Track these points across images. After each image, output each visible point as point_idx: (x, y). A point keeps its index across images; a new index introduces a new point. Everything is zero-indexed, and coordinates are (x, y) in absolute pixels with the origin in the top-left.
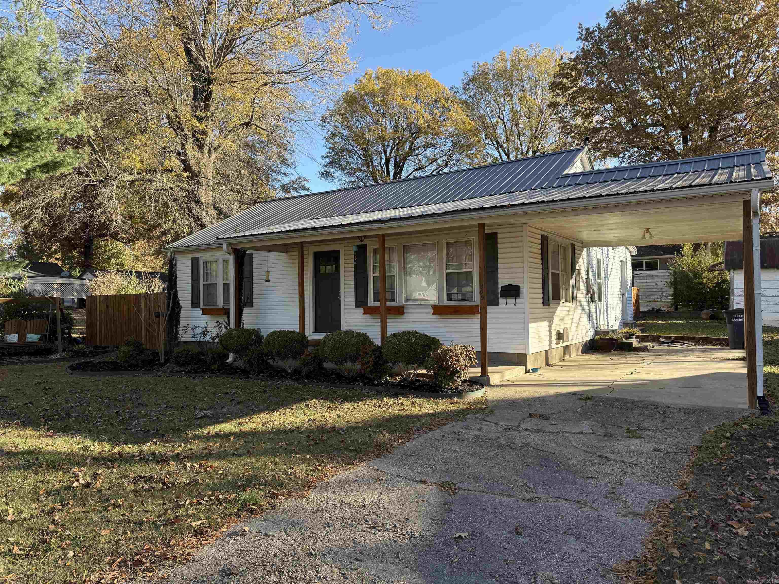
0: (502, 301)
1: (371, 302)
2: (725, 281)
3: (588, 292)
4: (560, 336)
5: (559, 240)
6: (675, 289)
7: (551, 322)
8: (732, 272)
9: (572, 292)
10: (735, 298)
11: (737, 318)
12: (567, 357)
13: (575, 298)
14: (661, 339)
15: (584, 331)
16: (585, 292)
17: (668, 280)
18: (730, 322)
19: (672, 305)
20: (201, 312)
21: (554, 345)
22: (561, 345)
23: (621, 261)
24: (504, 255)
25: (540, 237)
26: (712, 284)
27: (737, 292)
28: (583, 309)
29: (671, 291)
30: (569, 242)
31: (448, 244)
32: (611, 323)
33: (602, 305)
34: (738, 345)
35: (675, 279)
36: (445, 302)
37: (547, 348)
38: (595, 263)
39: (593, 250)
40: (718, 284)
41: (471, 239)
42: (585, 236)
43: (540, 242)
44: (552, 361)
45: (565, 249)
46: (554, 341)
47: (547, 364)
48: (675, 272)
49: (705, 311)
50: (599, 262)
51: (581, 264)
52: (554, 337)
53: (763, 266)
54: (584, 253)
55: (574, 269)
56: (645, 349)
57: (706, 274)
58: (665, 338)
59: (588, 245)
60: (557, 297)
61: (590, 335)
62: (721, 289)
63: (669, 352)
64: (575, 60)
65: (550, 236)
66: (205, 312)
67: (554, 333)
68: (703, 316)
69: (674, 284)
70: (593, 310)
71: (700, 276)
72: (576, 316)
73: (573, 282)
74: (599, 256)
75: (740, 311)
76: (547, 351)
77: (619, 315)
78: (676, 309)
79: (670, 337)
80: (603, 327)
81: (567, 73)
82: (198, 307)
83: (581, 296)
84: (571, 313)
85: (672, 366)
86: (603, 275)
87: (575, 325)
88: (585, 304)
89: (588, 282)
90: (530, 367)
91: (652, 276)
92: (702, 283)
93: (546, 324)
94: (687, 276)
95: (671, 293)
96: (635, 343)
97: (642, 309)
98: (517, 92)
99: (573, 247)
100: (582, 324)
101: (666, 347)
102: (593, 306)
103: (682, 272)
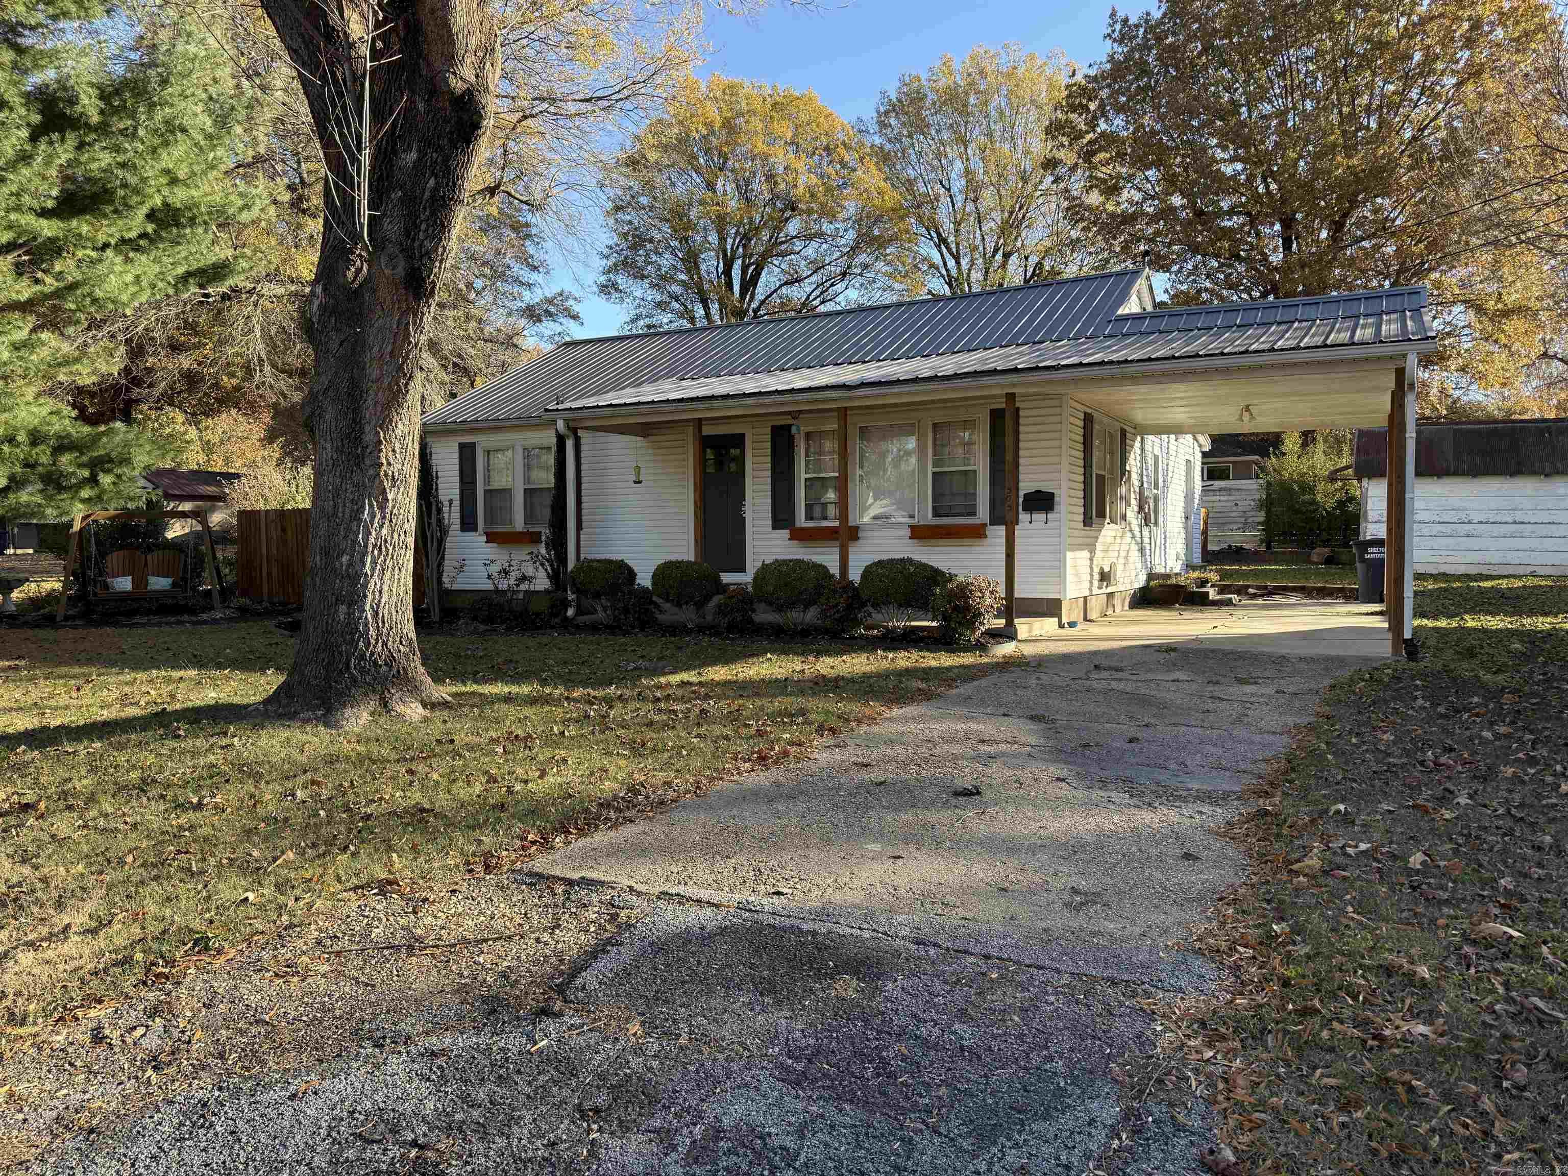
0: (1024, 517)
1: (801, 520)
2: (1351, 499)
3: (1141, 508)
4: (1105, 577)
5: (1106, 420)
6: (1268, 513)
7: (1092, 552)
8: (1365, 482)
9: (1120, 507)
10: (1369, 526)
11: (1373, 553)
12: (1109, 612)
13: (1124, 517)
14: (1251, 591)
15: (1134, 573)
16: (1136, 509)
17: (1257, 497)
18: (1363, 560)
19: (1262, 541)
20: (484, 538)
21: (1096, 591)
22: (1104, 590)
23: (1188, 461)
24: (1031, 445)
25: (1082, 416)
26: (1331, 503)
27: (1372, 515)
28: (1133, 537)
29: (1261, 517)
30: (1118, 426)
31: (935, 426)
32: (1170, 563)
33: (1158, 532)
34: (1374, 595)
35: (1268, 495)
36: (929, 518)
37: (1087, 593)
38: (1151, 461)
39: (1149, 439)
40: (1341, 504)
41: (975, 417)
42: (1140, 416)
43: (1081, 424)
44: (1093, 615)
45: (1111, 436)
46: (1096, 583)
47: (1085, 619)
48: (1269, 484)
49: (1317, 550)
50: (1156, 458)
51: (1133, 463)
52: (1097, 577)
53: (1419, 474)
54: (1137, 444)
55: (1123, 471)
56: (1229, 603)
57: (1320, 487)
58: (1258, 588)
59: (1144, 430)
60: (1101, 514)
61: (1140, 581)
62: (1344, 512)
63: (1264, 607)
64: (1095, 79)
65: (1095, 414)
66: (491, 538)
67: (1096, 570)
68: (1315, 558)
69: (1267, 504)
70: (1146, 540)
71: (1311, 490)
72: (1125, 547)
73: (1122, 490)
74: (1157, 451)
75: (1379, 543)
76: (1085, 598)
77: (1182, 552)
78: (1268, 547)
79: (1266, 587)
80: (1159, 569)
81: (1080, 104)
82: (475, 529)
83: (1132, 514)
84: (1118, 540)
85: (1276, 620)
86: (1161, 484)
87: (1121, 561)
88: (1136, 529)
89: (1141, 493)
90: (1065, 620)
91: (1228, 490)
92: (1314, 502)
93: (1085, 554)
94: (1290, 490)
95: (1262, 519)
96: (1213, 594)
97: (1210, 547)
98: (977, 136)
99: (1123, 433)
100: (1131, 560)
101: (1260, 602)
102: (1146, 533)
103: (1282, 483)
